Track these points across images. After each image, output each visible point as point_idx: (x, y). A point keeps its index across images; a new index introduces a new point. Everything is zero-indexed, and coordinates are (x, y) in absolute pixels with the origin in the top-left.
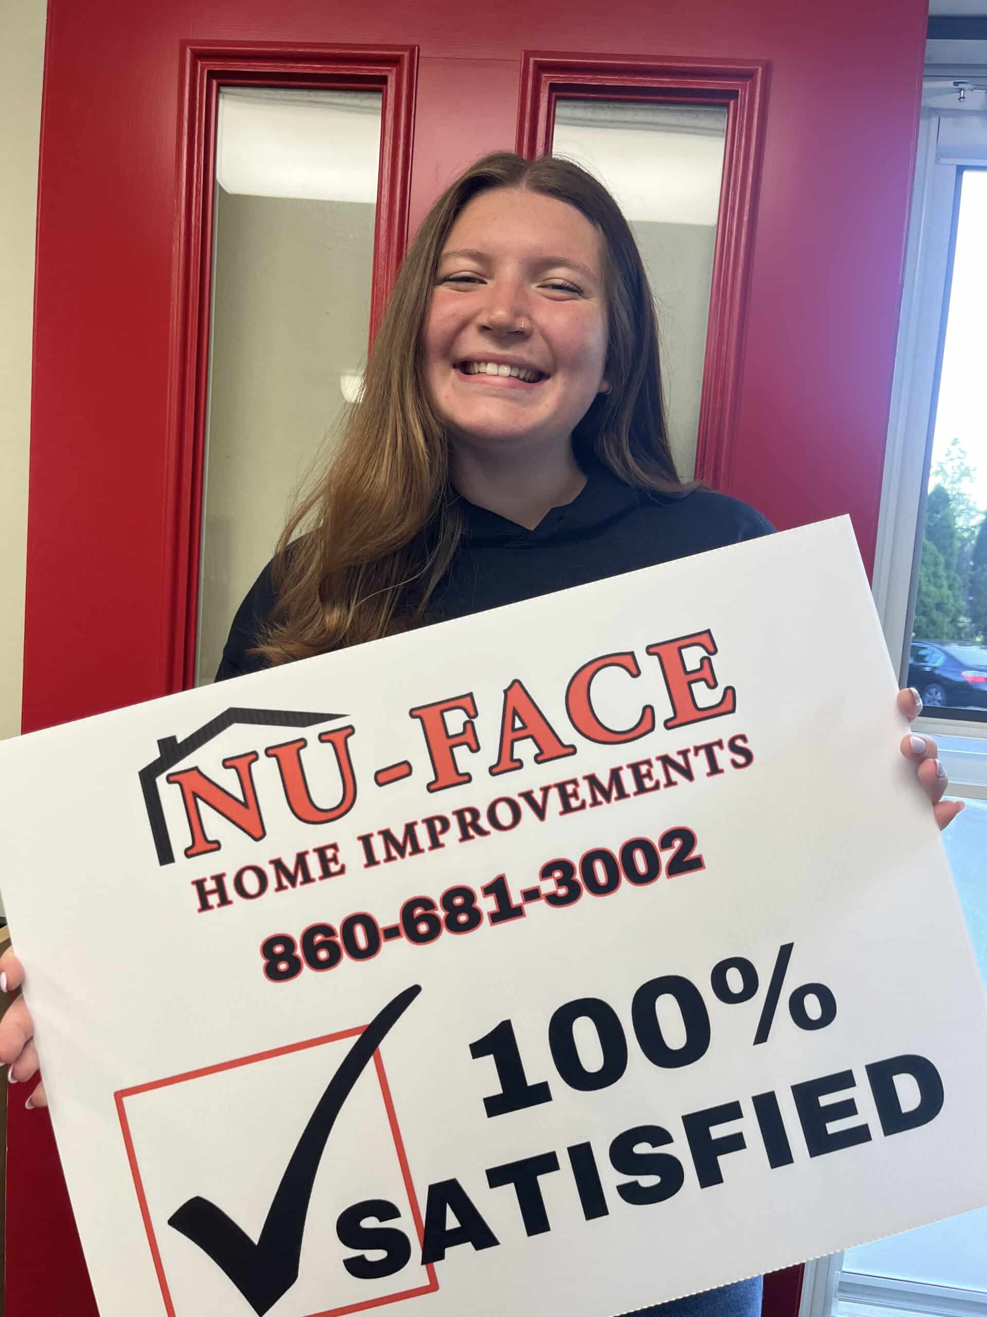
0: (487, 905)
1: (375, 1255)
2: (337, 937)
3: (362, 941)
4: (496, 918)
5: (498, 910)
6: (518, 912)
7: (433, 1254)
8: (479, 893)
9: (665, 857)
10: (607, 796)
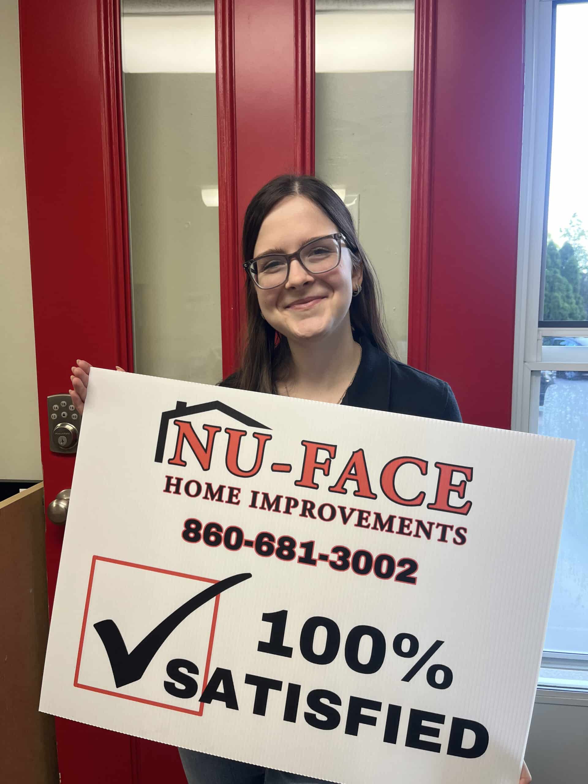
0: (300, 552)
1: (180, 686)
2: (223, 533)
3: (233, 541)
4: (301, 560)
5: (304, 557)
6: (313, 563)
7: (206, 698)
8: (298, 545)
9: (398, 570)
10: (382, 528)
